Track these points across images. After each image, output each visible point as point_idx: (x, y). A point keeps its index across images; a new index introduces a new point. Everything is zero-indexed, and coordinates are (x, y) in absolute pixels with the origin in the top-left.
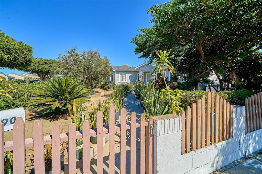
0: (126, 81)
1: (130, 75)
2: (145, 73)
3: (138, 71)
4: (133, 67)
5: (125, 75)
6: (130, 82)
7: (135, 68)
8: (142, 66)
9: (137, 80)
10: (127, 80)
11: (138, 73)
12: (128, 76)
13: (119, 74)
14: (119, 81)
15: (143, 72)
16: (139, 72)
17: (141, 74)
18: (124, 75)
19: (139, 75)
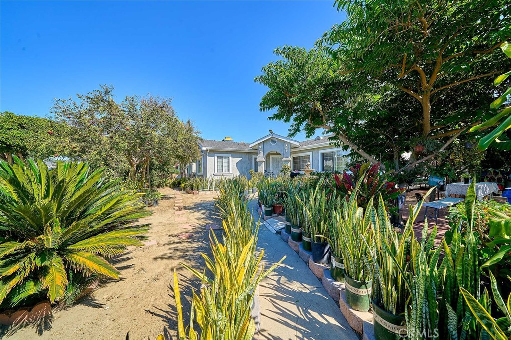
0: (231, 172)
1: (238, 159)
2: (268, 156)
3: (255, 151)
4: (243, 144)
5: (228, 160)
6: (238, 174)
7: (250, 146)
8: (264, 141)
9: (253, 170)
10: (233, 170)
11: (255, 156)
12: (234, 161)
13: (216, 157)
14: (216, 173)
15: (266, 154)
16: (257, 154)
17: (261, 157)
18: (226, 160)
19: (257, 160)
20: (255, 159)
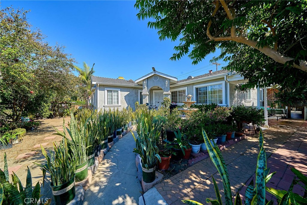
0: (120, 104)
1: (127, 93)
2: (151, 91)
3: (140, 86)
4: (131, 81)
5: (118, 93)
6: (127, 105)
7: (136, 82)
8: (147, 78)
9: (138, 103)
10: (122, 102)
11: (141, 91)
12: (122, 94)
13: (106, 91)
14: (106, 105)
15: (149, 89)
16: (142, 89)
17: (145, 91)
18: (116, 94)
19: (142, 94)
20: (141, 93)
